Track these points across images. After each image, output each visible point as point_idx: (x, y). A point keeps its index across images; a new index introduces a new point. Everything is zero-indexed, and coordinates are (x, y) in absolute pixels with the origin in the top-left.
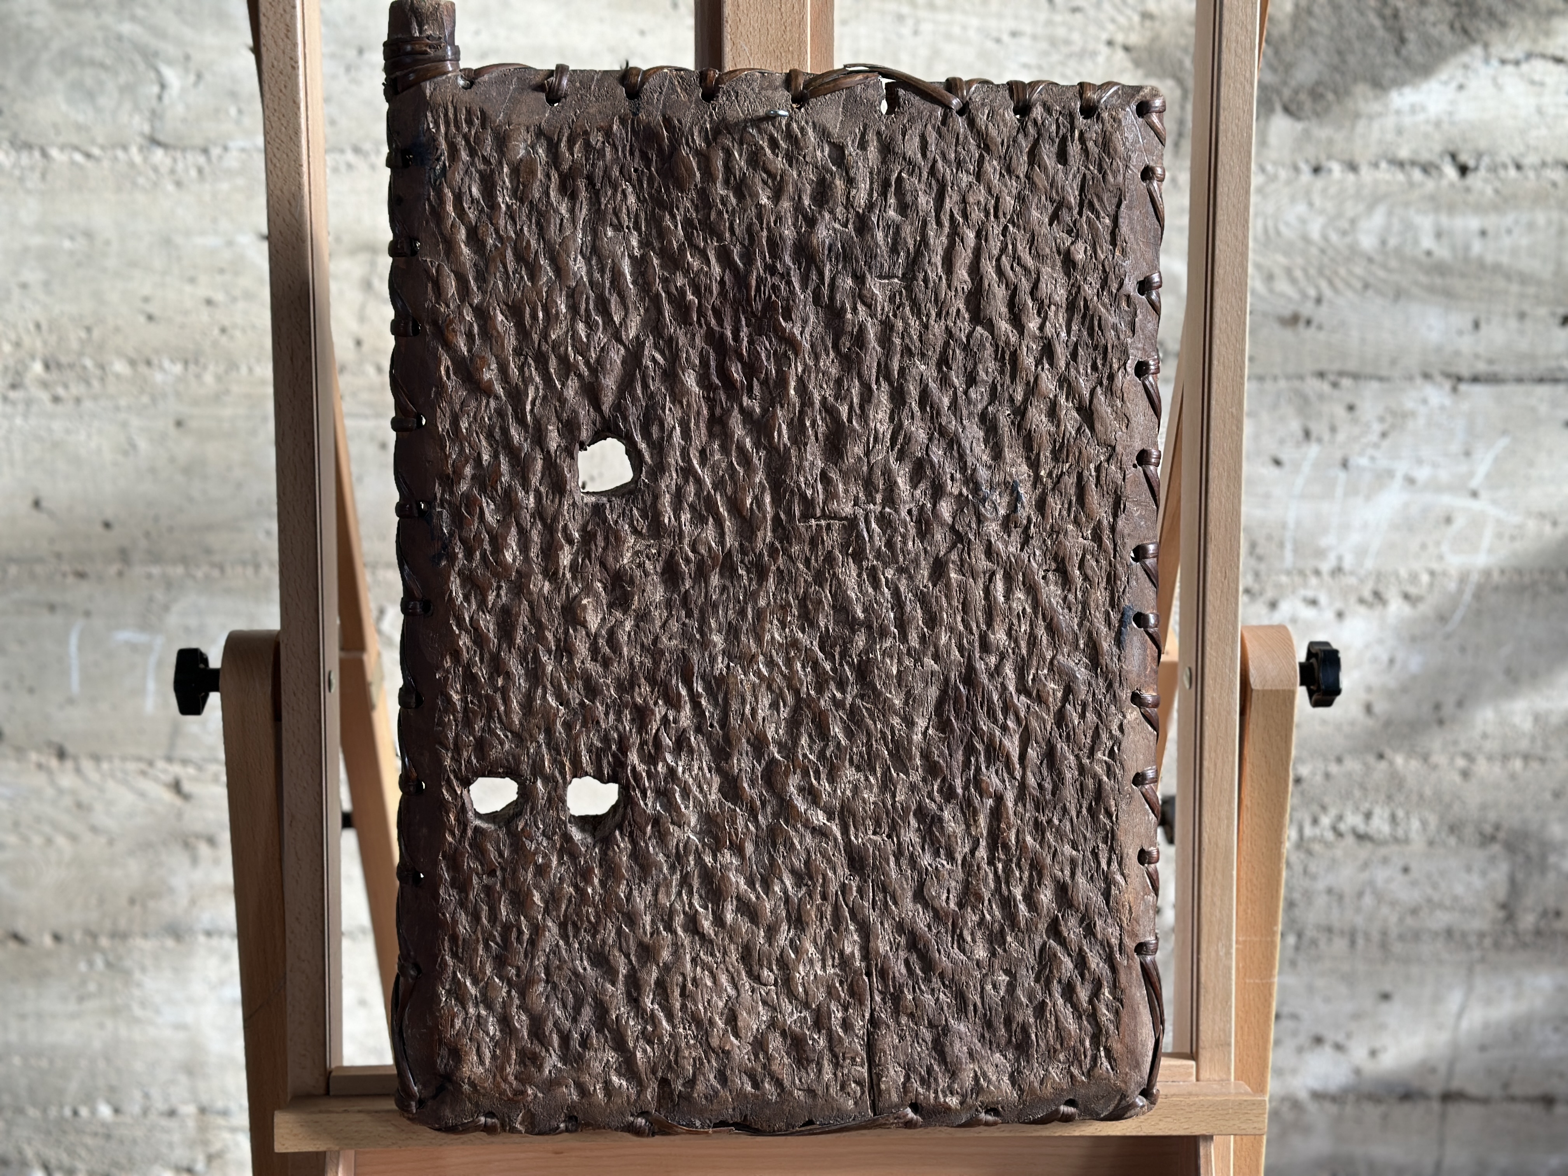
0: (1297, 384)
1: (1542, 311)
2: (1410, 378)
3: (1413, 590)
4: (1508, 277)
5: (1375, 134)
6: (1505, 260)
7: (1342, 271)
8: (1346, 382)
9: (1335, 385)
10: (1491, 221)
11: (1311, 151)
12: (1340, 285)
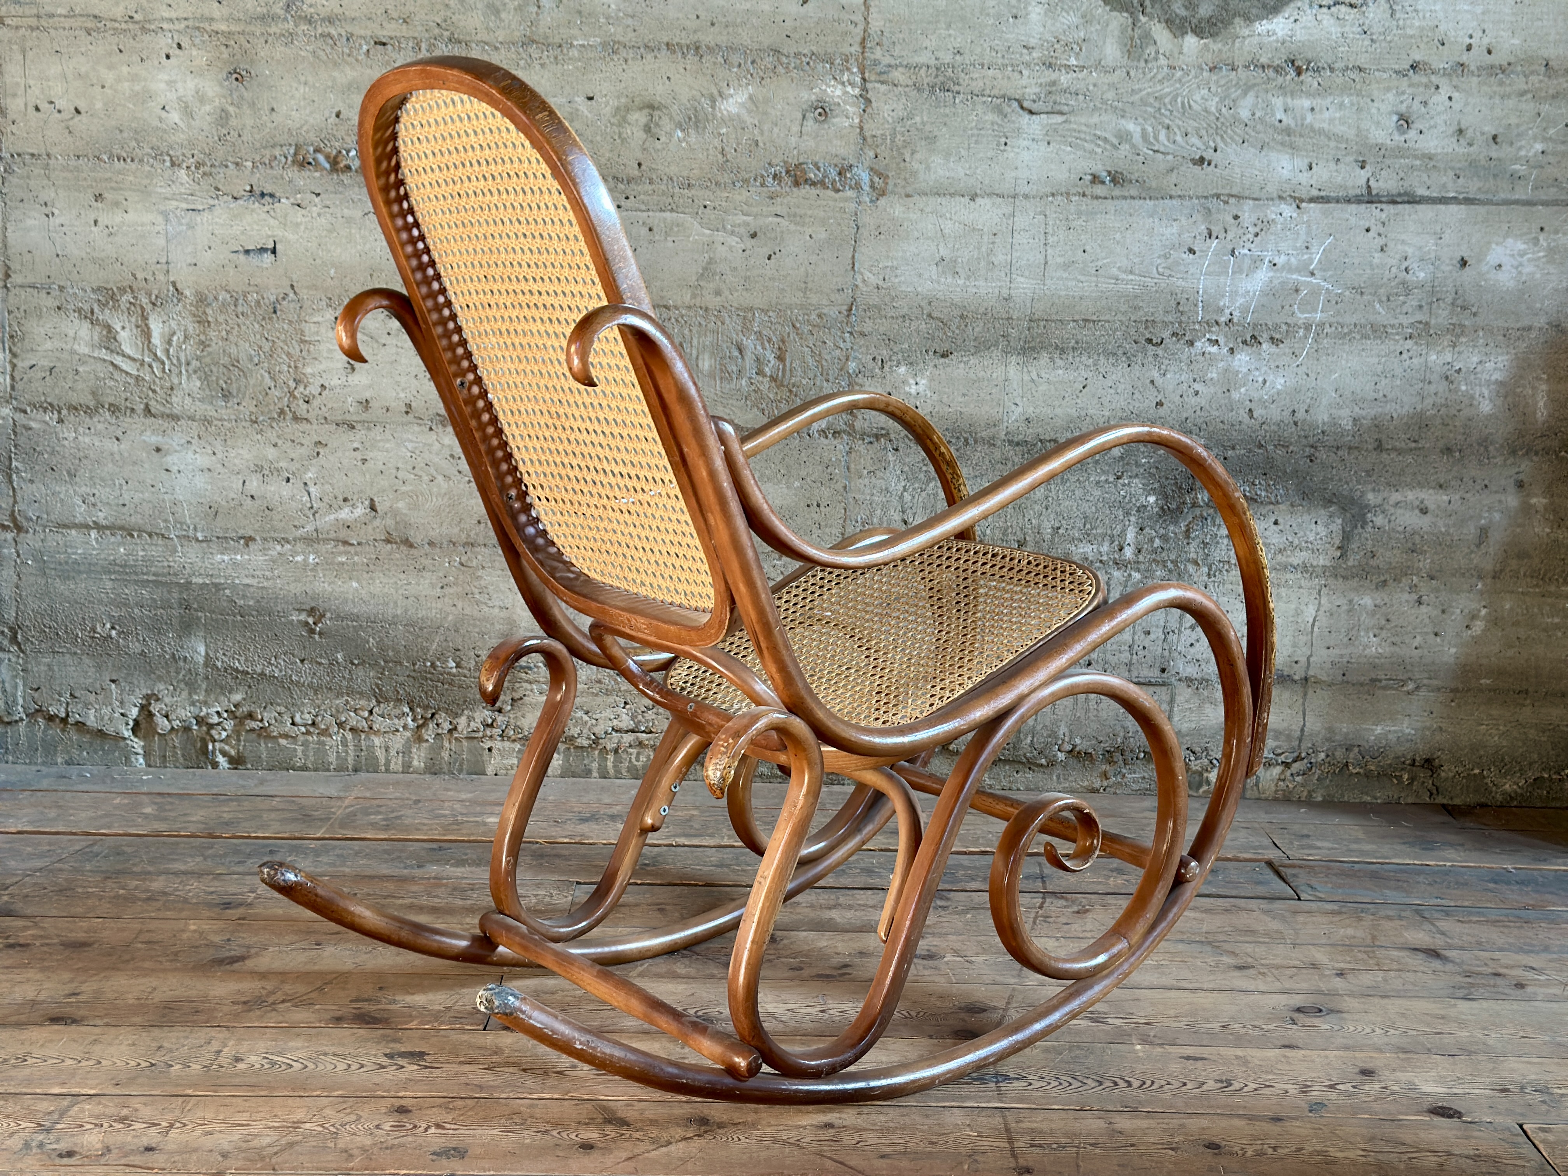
0: (1203, 201)
1: (1350, 159)
2: (1272, 199)
3: (1277, 336)
4: (1330, 139)
5: (1246, 48)
6: (1325, 126)
7: (1229, 131)
8: (1232, 201)
9: (1226, 202)
10: (1317, 102)
11: (1209, 57)
12: (1229, 140)
